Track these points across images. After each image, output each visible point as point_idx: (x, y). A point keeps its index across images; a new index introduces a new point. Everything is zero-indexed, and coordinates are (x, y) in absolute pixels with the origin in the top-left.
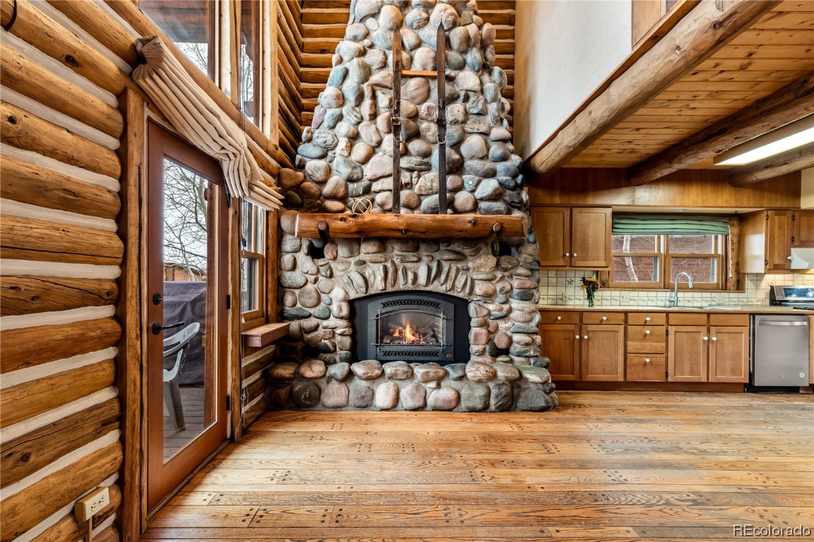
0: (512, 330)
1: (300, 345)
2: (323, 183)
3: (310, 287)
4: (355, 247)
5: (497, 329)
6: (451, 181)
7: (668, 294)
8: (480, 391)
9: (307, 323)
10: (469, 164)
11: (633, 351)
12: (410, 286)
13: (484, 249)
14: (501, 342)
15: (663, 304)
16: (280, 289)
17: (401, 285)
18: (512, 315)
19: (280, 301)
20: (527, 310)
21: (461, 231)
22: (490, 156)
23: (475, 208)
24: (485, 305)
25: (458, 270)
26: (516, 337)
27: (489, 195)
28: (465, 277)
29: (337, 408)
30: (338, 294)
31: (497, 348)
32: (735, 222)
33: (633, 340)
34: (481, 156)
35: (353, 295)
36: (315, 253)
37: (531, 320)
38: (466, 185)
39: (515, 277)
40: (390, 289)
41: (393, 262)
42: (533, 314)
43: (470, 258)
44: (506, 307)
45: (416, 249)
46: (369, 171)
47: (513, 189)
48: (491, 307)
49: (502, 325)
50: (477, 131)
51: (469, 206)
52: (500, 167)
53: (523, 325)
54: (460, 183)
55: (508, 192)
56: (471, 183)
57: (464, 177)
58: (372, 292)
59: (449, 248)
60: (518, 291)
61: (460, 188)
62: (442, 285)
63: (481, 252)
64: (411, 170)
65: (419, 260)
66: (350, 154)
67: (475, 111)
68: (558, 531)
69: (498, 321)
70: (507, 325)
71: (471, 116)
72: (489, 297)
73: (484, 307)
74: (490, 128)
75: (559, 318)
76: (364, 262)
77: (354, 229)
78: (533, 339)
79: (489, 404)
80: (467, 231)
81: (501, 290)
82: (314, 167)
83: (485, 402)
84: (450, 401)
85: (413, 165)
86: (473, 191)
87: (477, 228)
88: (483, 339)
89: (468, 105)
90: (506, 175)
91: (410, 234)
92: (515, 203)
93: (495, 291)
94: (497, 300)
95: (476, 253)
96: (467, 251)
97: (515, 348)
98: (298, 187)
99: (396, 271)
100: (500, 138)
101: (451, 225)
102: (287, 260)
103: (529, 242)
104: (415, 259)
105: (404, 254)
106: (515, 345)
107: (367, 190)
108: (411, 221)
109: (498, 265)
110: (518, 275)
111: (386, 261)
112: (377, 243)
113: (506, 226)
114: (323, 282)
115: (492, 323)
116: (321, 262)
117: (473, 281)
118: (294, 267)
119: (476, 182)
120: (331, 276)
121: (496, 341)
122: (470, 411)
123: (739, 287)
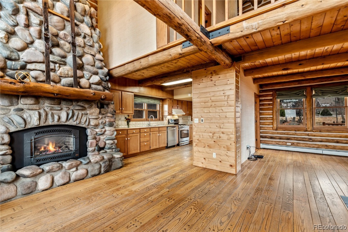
0: (106, 139)
4: (15, 100)
5: (100, 139)
6: (79, 73)
7: (148, 122)
8: (97, 167)
10: (86, 67)
11: (142, 141)
12: (56, 123)
13: (94, 106)
14: (101, 145)
15: (146, 125)
17: (50, 122)
18: (106, 133)
20: (112, 130)
21: (87, 97)
22: (96, 66)
23: (90, 87)
24: (95, 130)
25: (82, 114)
26: (107, 142)
27: (96, 83)
28: (86, 117)
29: (8, 200)
31: (100, 147)
32: (161, 101)
33: (142, 138)
34: (92, 65)
35: (12, 129)
37: (113, 134)
38: (85, 76)
39: (106, 117)
40: (42, 124)
41: (45, 110)
42: (114, 132)
43: (88, 109)
44: (103, 130)
45: (60, 104)
46: (24, 56)
47: (105, 82)
48: (97, 130)
49: (102, 137)
50: (90, 53)
51: (87, 86)
52: (100, 71)
53: (110, 136)
54: (82, 75)
55: (103, 82)
56: (87, 75)
57: (84, 72)
58: (28, 126)
59: (77, 104)
60: (108, 123)
61: (82, 77)
62: (74, 121)
63: (93, 107)
64: (55, 63)
65: (61, 109)
66: (7, 42)
67: (89, 44)
68: (151, 198)
69: (100, 136)
70: (104, 137)
71: (87, 46)
72: (96, 126)
73: (94, 131)
74: (96, 54)
75: (120, 133)
76: (22, 110)
77: (22, 90)
78: (114, 142)
79: (101, 171)
80: (90, 97)
81: (102, 123)
83: (99, 171)
84: (83, 175)
85: (56, 61)
86: (88, 79)
87: (95, 96)
88: (95, 144)
89: (86, 40)
90: (102, 75)
91: (60, 96)
92: (106, 87)
93: (99, 123)
94: (100, 127)
95: (91, 107)
96: (86, 106)
97: (107, 146)
99: (47, 115)
100: (100, 59)
101: (83, 94)
103: (111, 103)
104: (59, 109)
105: (52, 106)
106: (107, 145)
107: (23, 68)
108: (61, 90)
109: (100, 113)
110: (108, 116)
111: (40, 109)
112: (33, 99)
113: (107, 97)
115: (98, 137)
117: (89, 119)
119: (90, 76)
121: (99, 144)
122: (93, 177)
123: (163, 120)
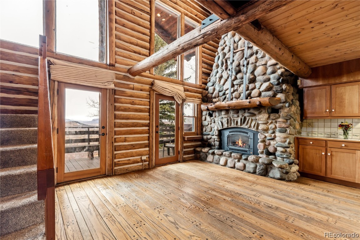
0: (276, 145)
1: (207, 143)
2: (212, 93)
3: (209, 126)
4: (220, 113)
5: (269, 144)
6: (251, 86)
9: (209, 137)
10: (258, 78)
12: (235, 126)
13: (263, 111)
14: (271, 149)
16: (202, 126)
17: (233, 125)
18: (276, 139)
19: (202, 130)
20: (281, 136)
22: (267, 73)
23: (260, 95)
24: (264, 134)
25: (252, 120)
26: (279, 149)
27: (264, 90)
28: (255, 122)
29: (210, 162)
30: (216, 128)
31: (269, 152)
34: (262, 74)
35: (219, 129)
36: (211, 115)
37: (285, 141)
38: (256, 87)
39: (278, 122)
40: (229, 127)
41: (230, 117)
42: (286, 139)
43: (258, 115)
44: (273, 135)
45: (238, 113)
46: (225, 87)
47: (278, 84)
48: (266, 135)
49: (272, 142)
50: (261, 64)
51: (257, 95)
52: (272, 76)
53: (282, 143)
54: (254, 87)
55: (275, 86)
56: (258, 85)
57: (256, 84)
58: (224, 127)
59: (249, 112)
60: (279, 128)
61: (254, 88)
62: (246, 125)
63: (262, 113)
64: (237, 85)
65: (238, 116)
66: (220, 83)
67: (260, 57)
69: (270, 141)
70: (274, 143)
71: (259, 59)
72: (266, 130)
73: (263, 134)
74: (267, 62)
75: (311, 143)
76: (223, 118)
77: (214, 108)
78: (286, 150)
79: (256, 171)
81: (271, 128)
82: (211, 89)
83: (254, 170)
85: (238, 83)
86: (259, 89)
87: (251, 104)
88: (262, 147)
89: (258, 55)
90: (274, 79)
91: (230, 108)
92: (278, 90)
93: (269, 128)
94: (269, 132)
95: (260, 113)
96: (256, 113)
97: (278, 153)
98: (206, 96)
99: (231, 120)
100: (271, 64)
101: (242, 104)
102: (203, 118)
103: (286, 107)
104: (237, 116)
105: (233, 114)
107: (224, 94)
109: (269, 117)
110: (279, 122)
111: (228, 117)
112: (225, 111)
114: (213, 124)
115: (267, 142)
116: (212, 118)
117: (258, 123)
118: (205, 120)
119: (260, 85)
120: (214, 122)
121: (269, 149)
122: (249, 173)
